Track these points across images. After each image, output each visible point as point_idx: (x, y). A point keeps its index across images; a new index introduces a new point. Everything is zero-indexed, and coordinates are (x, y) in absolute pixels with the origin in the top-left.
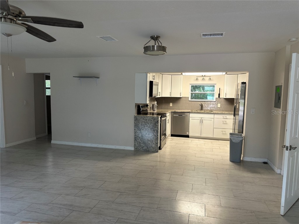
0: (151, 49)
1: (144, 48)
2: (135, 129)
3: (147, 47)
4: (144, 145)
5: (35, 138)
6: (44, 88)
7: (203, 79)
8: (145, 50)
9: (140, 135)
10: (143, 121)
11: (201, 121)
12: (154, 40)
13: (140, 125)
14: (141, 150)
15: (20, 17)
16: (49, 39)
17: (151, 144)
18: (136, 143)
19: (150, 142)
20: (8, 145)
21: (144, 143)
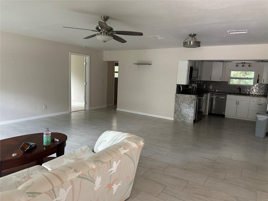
0: (189, 44)
1: (184, 43)
2: (175, 104)
3: (185, 42)
4: (181, 117)
5: (106, 106)
6: (114, 72)
7: (243, 66)
8: (184, 44)
9: (179, 109)
10: (182, 98)
11: (237, 103)
12: (191, 37)
13: (179, 101)
14: (179, 121)
15: (111, 31)
16: (123, 41)
17: (187, 117)
18: (175, 115)
19: (187, 115)
20: (91, 108)
21: (182, 115)
